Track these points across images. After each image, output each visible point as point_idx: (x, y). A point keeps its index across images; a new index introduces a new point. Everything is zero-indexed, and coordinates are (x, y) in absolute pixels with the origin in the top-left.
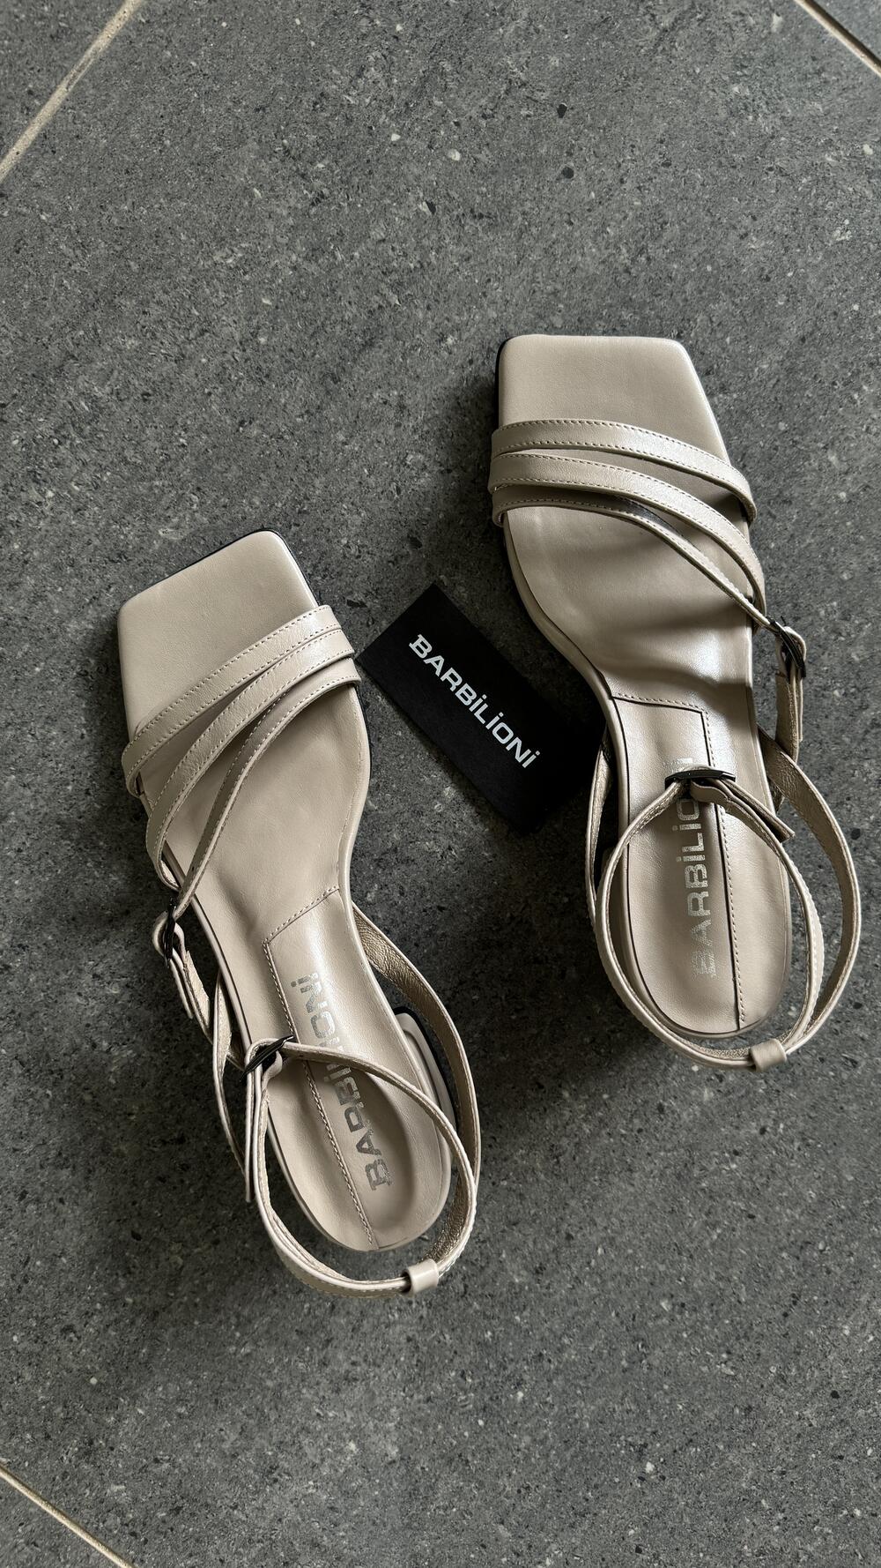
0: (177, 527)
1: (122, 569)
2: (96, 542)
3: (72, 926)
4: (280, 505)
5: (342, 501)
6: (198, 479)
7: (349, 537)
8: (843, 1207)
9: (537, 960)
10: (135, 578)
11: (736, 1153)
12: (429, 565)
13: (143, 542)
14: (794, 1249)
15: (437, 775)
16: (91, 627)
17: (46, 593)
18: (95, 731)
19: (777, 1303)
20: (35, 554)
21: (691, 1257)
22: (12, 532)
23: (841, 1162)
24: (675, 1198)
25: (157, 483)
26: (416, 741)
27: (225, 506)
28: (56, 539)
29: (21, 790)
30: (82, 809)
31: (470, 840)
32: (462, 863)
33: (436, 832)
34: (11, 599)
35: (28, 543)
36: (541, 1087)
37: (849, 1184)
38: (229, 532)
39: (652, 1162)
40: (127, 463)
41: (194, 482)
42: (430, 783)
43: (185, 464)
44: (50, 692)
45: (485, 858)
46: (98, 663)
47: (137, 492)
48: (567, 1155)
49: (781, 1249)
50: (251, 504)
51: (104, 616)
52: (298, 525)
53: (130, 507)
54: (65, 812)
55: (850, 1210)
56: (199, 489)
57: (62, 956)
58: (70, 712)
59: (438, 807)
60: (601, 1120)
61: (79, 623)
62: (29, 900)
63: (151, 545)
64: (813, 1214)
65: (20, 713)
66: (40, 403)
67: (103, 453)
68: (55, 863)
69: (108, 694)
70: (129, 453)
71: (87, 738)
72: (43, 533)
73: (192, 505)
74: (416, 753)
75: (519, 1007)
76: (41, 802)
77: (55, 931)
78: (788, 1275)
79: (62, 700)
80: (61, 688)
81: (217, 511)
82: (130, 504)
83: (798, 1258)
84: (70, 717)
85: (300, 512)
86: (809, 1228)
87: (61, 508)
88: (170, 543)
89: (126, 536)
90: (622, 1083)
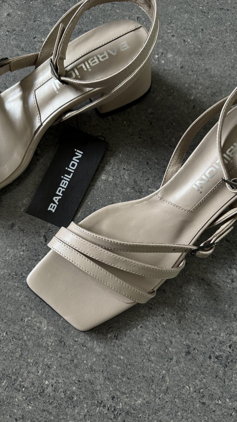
0: (41, 323)
1: (67, 339)
2: (59, 354)
3: (218, 299)
4: (16, 284)
5: (6, 260)
6: (18, 322)
7: (19, 252)
8: (185, 6)
9: (151, 123)
10: (68, 331)
11: (184, 41)
12: (20, 217)
13: (52, 335)
14: (206, 14)
15: (99, 184)
16: (95, 342)
17: (89, 367)
18: (137, 323)
19: (226, 14)
20: (74, 378)
21: (225, 42)
22: (69, 393)
23: (172, 11)
24: (208, 53)
25: (26, 338)
26: (89, 196)
27: (25, 306)
28: (65, 372)
29: (174, 343)
30: (170, 315)
31: (118, 163)
32: (128, 163)
33: (120, 176)
34: (97, 381)
35: (71, 383)
36: (194, 107)
37: (177, 6)
38: (35, 300)
39: (200, 64)
40: (22, 354)
41: (19, 323)
42: (103, 185)
43: (14, 329)
44: (129, 348)
45: (122, 155)
46: (109, 333)
47: (33, 345)
48: (212, 90)
49: (208, 18)
50: (20, 296)
51: (89, 339)
52: (22, 274)
53: (39, 345)
54: (175, 321)
55: (186, 3)
56: (22, 320)
57: (231, 298)
58: (134, 337)
59: (111, 179)
60: (195, 84)
61: (96, 348)
62: (216, 321)
63: (52, 331)
64: (192, 13)
65: (143, 357)
66: (9, 403)
67: (22, 366)
68: (197, 317)
69: (119, 323)
70: (17, 355)
71: (141, 325)
72: (64, 379)
73: (29, 320)
74: (94, 194)
75: (170, 124)
76: (175, 333)
77: (223, 305)
78: (215, 13)
79: (130, 342)
80: (125, 344)
81: (28, 309)
82: (39, 346)
83: (208, 13)
84: (135, 336)
85: (16, 275)
86: (197, 13)
87: (51, 375)
88: (48, 323)
89: (52, 343)
90: (179, 82)
